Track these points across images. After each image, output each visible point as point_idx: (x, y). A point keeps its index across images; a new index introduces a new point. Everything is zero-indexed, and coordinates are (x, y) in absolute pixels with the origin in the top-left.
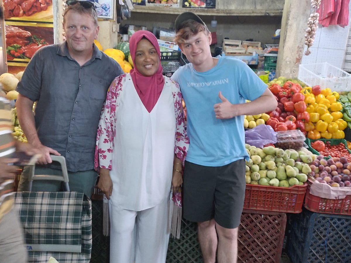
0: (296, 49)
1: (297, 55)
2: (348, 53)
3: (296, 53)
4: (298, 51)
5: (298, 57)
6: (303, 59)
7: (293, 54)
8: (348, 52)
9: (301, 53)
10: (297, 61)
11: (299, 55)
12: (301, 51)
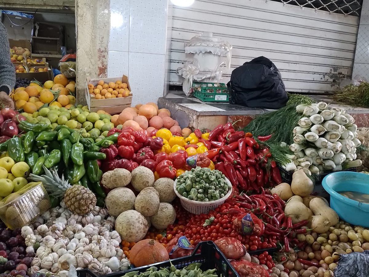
0: (97, 55)
1: (99, 63)
2: (173, 60)
3: (98, 59)
4: (100, 57)
5: (101, 66)
6: (108, 68)
7: (93, 60)
8: (173, 58)
9: (104, 60)
10: (100, 71)
11: (102, 63)
12: (104, 56)
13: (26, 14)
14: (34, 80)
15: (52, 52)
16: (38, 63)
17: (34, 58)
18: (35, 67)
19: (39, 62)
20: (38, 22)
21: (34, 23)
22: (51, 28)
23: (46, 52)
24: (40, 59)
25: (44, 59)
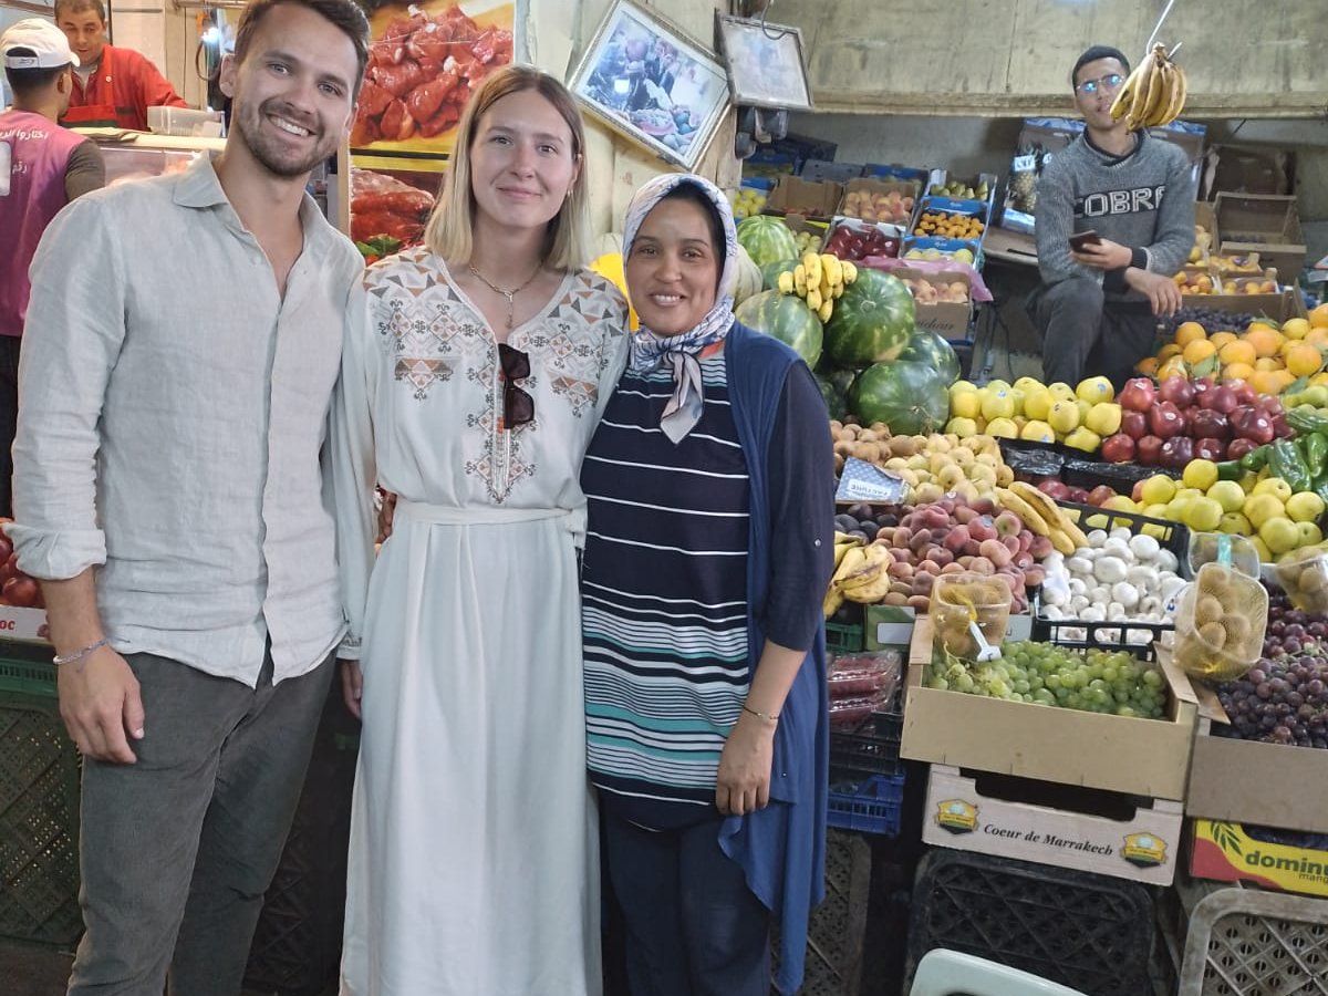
13: (1186, 124)
14: (1259, 316)
15: (1265, 235)
16: (1240, 269)
17: (1227, 253)
18: (1237, 280)
19: (1239, 265)
20: (1217, 146)
21: (1206, 147)
22: (1247, 161)
23: (1252, 233)
24: (1244, 254)
25: (1254, 258)
